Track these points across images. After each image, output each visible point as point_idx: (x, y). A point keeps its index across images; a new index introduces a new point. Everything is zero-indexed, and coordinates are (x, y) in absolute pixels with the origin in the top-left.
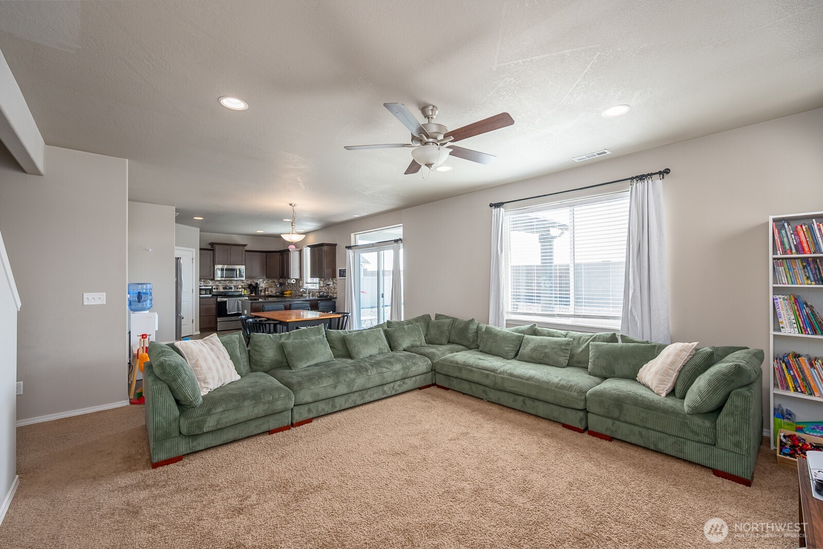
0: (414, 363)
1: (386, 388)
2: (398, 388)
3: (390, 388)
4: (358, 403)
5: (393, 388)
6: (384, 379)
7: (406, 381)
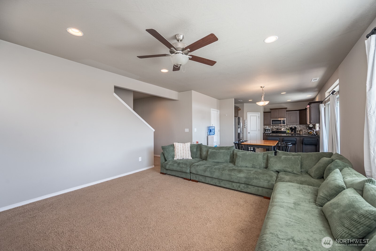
0: (256, 178)
1: (234, 184)
2: (243, 188)
3: (237, 186)
4: (217, 184)
5: (239, 187)
6: (232, 178)
7: (250, 187)
